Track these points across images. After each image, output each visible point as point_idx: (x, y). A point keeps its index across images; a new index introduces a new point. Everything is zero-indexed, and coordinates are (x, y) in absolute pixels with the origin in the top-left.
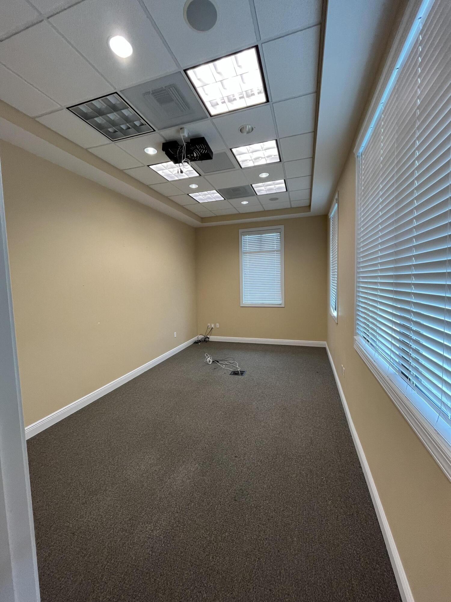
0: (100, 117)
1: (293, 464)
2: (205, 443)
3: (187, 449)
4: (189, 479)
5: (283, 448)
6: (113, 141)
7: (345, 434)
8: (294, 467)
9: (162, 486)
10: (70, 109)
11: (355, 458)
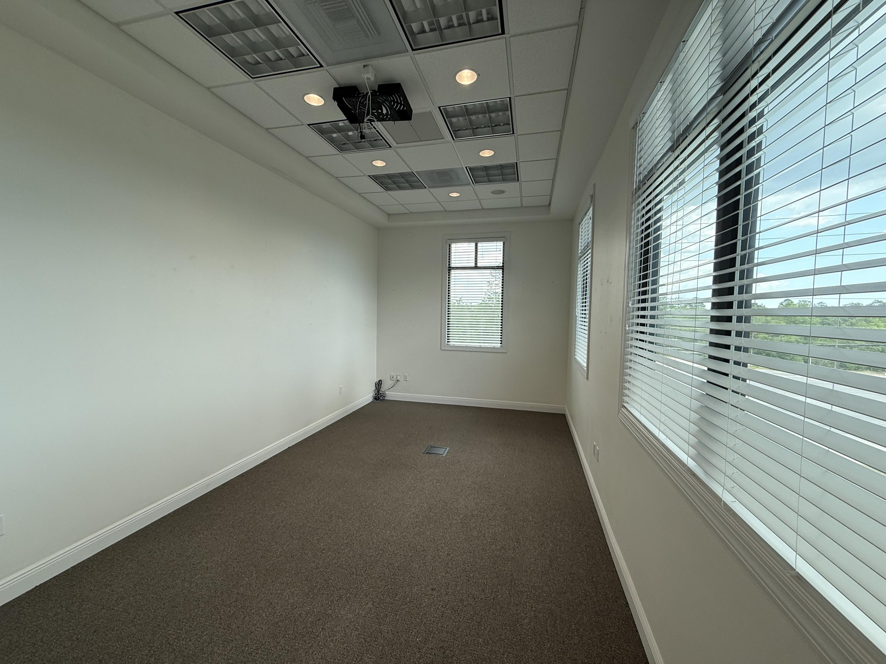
0: (232, 35)
1: (524, 601)
2: (384, 566)
3: (354, 576)
4: (357, 629)
5: (508, 574)
6: (253, 78)
7: (600, 550)
8: (525, 607)
9: (310, 644)
10: (180, 14)
11: (618, 590)
